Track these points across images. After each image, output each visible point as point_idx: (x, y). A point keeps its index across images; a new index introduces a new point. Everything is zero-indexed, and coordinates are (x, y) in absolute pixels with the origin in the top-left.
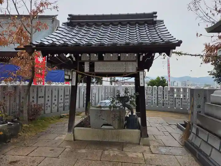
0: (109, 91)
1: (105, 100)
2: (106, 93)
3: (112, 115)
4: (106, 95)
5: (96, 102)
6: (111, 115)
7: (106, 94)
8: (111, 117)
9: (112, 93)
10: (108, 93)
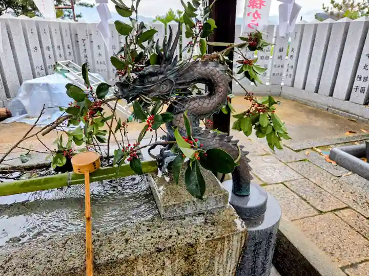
0: (57, 42)
1: (47, 74)
2: (45, 47)
4: (47, 57)
9: (69, 48)
10: (53, 47)
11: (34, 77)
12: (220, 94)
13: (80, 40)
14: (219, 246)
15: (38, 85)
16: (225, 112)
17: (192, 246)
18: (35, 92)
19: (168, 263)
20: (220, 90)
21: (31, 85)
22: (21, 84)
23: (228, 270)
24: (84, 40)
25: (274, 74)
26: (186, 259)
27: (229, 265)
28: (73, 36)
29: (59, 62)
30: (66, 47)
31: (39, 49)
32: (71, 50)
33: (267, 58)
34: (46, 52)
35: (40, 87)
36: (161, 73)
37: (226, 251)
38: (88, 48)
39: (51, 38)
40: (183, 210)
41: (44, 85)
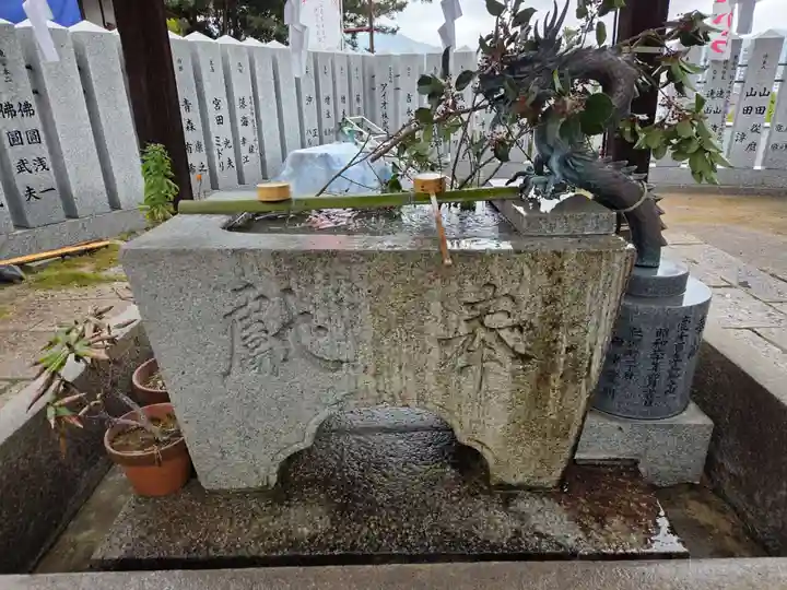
0: (342, 90)
1: (321, 143)
2: (323, 97)
3: (446, 311)
4: (324, 115)
5: (268, 157)
6: (436, 307)
7: (324, 106)
8: (435, 329)
9: (358, 100)
10: (335, 98)
11: (303, 146)
12: (620, 95)
13: (377, 86)
14: (595, 266)
15: (311, 156)
16: (629, 139)
17: (559, 255)
18: (306, 169)
19: (527, 272)
20: (620, 88)
21: (302, 156)
22: (284, 160)
23: (604, 311)
24: (384, 86)
25: (775, 147)
26: (550, 273)
27: (606, 302)
28: (367, 78)
29: (348, 118)
30: (355, 98)
31: (314, 100)
32: (361, 105)
33: (761, 110)
34: (324, 104)
35: (316, 161)
36: (539, 61)
37: (604, 275)
38: (390, 98)
39: (334, 83)
40: (551, 229)
41: (321, 156)
